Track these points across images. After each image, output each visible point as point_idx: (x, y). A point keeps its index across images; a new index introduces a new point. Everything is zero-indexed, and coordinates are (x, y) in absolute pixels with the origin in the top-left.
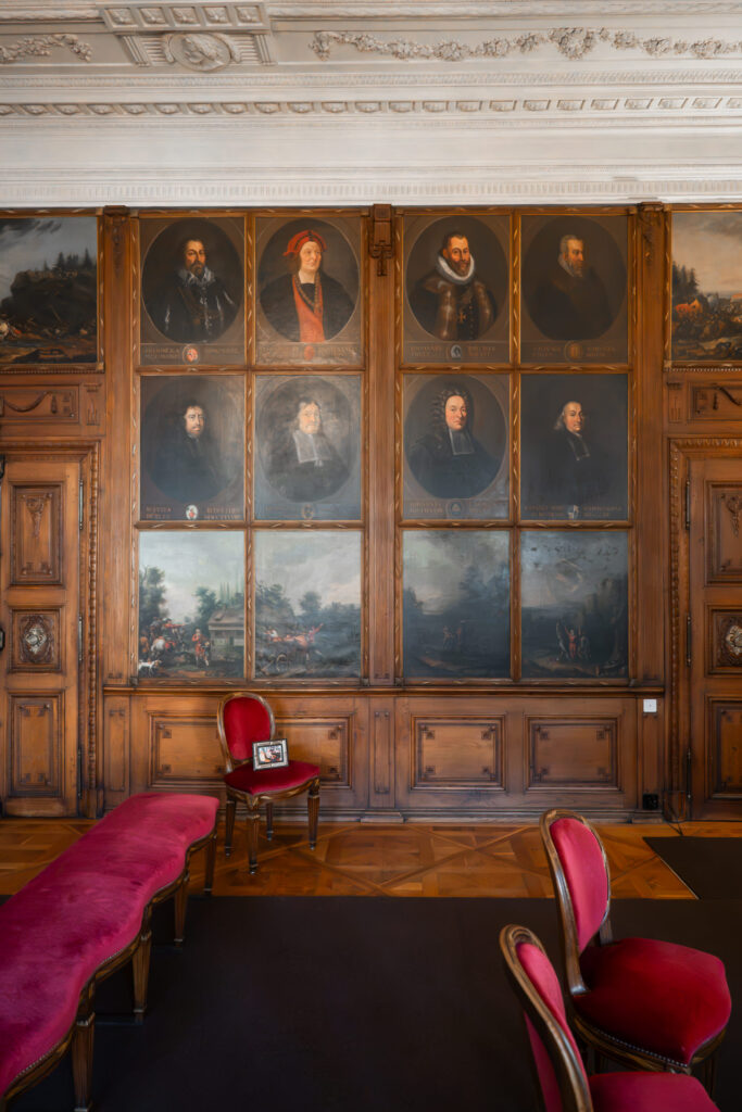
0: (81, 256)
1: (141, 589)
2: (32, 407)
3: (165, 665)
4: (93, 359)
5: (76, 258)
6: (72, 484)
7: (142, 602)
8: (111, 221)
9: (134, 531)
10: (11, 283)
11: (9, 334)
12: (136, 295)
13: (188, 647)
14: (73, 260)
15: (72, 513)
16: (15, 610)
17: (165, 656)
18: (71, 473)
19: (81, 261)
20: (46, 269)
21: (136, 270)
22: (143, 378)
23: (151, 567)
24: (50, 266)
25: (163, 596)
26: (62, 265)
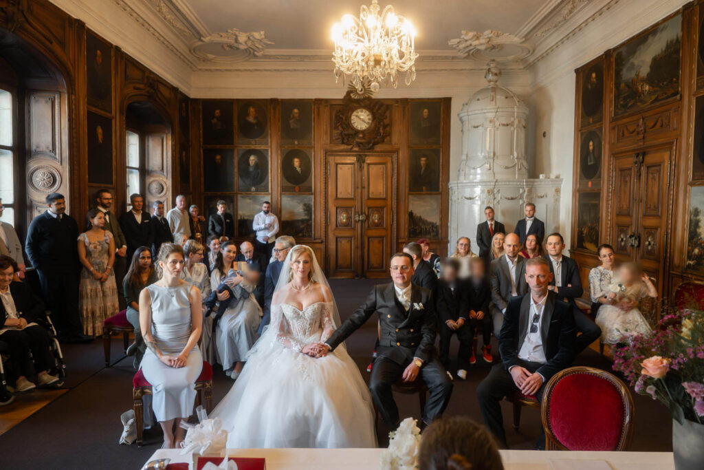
0: (675, 37)
1: (691, 221)
2: (655, 125)
3: (698, 264)
4: (677, 93)
5: (673, 40)
6: (667, 163)
7: (690, 227)
8: (686, 12)
9: (689, 187)
10: (649, 64)
11: (649, 91)
12: (696, 50)
14: (671, 42)
15: (666, 179)
17: (698, 258)
18: (666, 155)
19: (674, 42)
20: (662, 52)
21: (696, 37)
22: (697, 98)
23: (695, 207)
24: (664, 49)
25: (700, 224)
26: (668, 47)
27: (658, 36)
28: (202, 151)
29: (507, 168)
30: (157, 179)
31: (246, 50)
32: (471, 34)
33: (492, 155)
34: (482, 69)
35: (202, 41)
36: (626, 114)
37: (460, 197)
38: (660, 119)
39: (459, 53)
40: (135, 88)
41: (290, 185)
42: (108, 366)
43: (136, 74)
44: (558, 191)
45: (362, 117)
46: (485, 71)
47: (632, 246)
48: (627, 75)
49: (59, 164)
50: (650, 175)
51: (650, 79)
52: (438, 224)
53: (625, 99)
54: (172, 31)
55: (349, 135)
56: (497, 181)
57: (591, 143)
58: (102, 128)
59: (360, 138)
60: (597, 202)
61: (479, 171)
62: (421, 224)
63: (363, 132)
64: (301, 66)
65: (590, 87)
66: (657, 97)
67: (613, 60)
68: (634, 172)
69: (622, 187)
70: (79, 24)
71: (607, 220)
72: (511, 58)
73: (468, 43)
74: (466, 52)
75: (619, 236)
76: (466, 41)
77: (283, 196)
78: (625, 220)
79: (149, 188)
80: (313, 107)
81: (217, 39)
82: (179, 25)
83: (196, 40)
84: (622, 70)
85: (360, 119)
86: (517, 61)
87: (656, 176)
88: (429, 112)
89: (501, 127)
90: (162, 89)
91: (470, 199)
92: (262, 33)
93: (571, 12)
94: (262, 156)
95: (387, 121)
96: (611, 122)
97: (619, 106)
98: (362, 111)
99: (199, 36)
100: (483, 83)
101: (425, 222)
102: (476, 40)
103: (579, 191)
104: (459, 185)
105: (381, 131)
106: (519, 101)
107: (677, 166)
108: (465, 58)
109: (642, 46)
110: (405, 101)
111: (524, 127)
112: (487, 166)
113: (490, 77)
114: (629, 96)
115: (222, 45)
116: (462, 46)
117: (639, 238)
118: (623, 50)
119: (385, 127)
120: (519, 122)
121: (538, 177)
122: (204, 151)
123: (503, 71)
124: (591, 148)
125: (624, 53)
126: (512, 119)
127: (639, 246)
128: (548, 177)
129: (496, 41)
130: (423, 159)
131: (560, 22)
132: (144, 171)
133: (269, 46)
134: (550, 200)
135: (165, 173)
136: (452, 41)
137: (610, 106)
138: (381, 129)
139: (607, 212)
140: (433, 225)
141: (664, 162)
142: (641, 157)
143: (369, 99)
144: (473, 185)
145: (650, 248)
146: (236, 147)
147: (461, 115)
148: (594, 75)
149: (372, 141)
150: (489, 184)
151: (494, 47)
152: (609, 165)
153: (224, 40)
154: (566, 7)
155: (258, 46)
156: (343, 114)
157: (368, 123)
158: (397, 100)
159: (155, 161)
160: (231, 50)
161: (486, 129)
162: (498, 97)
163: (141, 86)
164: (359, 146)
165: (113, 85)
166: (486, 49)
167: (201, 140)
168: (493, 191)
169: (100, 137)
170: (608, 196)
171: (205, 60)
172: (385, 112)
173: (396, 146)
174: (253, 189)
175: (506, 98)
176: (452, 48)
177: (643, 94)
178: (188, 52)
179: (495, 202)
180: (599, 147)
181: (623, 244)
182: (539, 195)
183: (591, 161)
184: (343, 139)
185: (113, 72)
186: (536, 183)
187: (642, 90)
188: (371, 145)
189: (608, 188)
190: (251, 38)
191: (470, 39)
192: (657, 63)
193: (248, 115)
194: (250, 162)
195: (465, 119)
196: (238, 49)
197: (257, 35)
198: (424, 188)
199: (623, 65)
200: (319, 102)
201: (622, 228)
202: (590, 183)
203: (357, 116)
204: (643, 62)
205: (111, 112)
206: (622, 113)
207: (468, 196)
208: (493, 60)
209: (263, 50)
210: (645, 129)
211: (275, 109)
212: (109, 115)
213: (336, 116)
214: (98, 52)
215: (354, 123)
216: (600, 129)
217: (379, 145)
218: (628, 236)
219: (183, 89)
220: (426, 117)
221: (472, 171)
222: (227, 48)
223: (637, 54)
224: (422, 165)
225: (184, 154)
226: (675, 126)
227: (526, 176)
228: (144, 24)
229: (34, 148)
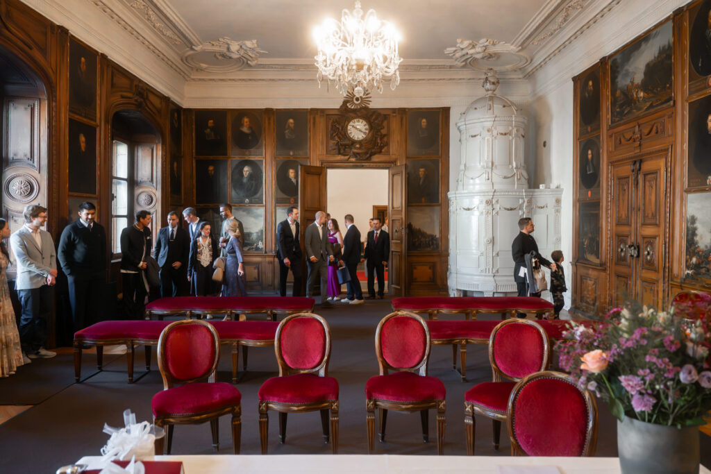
0: (666, 43)
1: (688, 228)
2: (650, 132)
3: (696, 273)
4: (670, 99)
6: (663, 170)
7: (687, 236)
8: (677, 18)
9: (685, 194)
10: (643, 71)
11: (644, 97)
13: (706, 264)
14: (664, 47)
15: (663, 186)
16: (644, 237)
17: (697, 267)
18: (662, 163)
19: (667, 47)
20: (655, 57)
21: (687, 43)
22: (690, 104)
23: (692, 215)
24: (656, 55)
25: (697, 232)
26: (660, 53)
27: (651, 42)
28: (194, 161)
29: (505, 178)
30: (146, 190)
31: (239, 58)
32: (466, 43)
33: (490, 164)
34: (480, 79)
35: (193, 50)
36: (622, 122)
37: (458, 208)
38: (655, 125)
39: (457, 63)
40: (122, 97)
41: (285, 196)
42: (78, 381)
43: (124, 82)
44: (558, 201)
45: (358, 127)
46: (482, 81)
47: (632, 256)
48: (623, 82)
49: (37, 172)
50: (647, 183)
51: (645, 86)
52: (438, 236)
53: (621, 106)
54: (162, 40)
55: (345, 145)
56: (495, 191)
57: (590, 152)
58: (85, 136)
59: (358, 148)
60: (596, 212)
61: (477, 181)
62: (420, 237)
63: (360, 142)
64: (295, 75)
65: (587, 95)
66: (652, 104)
67: (608, 67)
68: (631, 181)
69: (621, 195)
70: (62, 31)
71: (607, 230)
72: (509, 67)
73: (464, 52)
74: (463, 62)
75: (618, 246)
76: (462, 49)
77: (277, 208)
78: (625, 229)
79: (137, 199)
80: (309, 117)
81: (208, 47)
82: (169, 33)
83: (188, 49)
84: (616, 77)
85: (357, 129)
86: (516, 71)
87: (653, 183)
88: (428, 122)
89: (500, 136)
90: (152, 98)
91: (469, 209)
92: (255, 41)
93: (565, 20)
94: (256, 167)
95: (384, 131)
96: (608, 130)
97: (615, 114)
98: (359, 121)
99: (190, 45)
100: (481, 92)
101: (423, 234)
102: (472, 48)
103: (579, 200)
104: (457, 195)
105: (379, 141)
106: (516, 111)
107: (673, 173)
108: (464, 67)
109: (636, 53)
110: (402, 112)
111: (523, 137)
112: (485, 176)
113: (488, 86)
114: (625, 102)
115: (214, 54)
116: (458, 55)
117: (638, 248)
118: (618, 57)
119: (382, 137)
120: (517, 131)
121: (538, 188)
122: (197, 161)
123: (500, 81)
124: (590, 156)
125: (619, 61)
126: (510, 128)
127: (638, 256)
128: (548, 187)
129: (492, 50)
130: (422, 170)
131: (555, 30)
132: (132, 182)
133: (262, 55)
134: (550, 210)
135: (154, 184)
136: (448, 49)
137: (607, 114)
138: (379, 139)
139: (607, 222)
140: (433, 238)
141: (660, 170)
142: (638, 165)
143: (366, 108)
144: (471, 195)
145: (649, 258)
146: (230, 158)
147: (458, 125)
148: (591, 83)
149: (369, 152)
150: (486, 194)
151: (490, 56)
152: (608, 174)
153: (216, 49)
154: (560, 15)
155: (250, 54)
156: (339, 124)
157: (365, 133)
158: (394, 110)
159: (144, 171)
160: (224, 58)
161: (484, 139)
162: (495, 106)
163: (129, 95)
164: (356, 157)
165: (98, 92)
166: (483, 58)
167: (194, 151)
168: (491, 202)
169: (83, 145)
170: (607, 206)
171: (199, 70)
172: (383, 121)
173: (393, 157)
174: (247, 200)
175: (504, 106)
176: (447, 57)
177: (638, 100)
178: (180, 61)
179: (494, 213)
180: (597, 156)
181: (623, 254)
182: (539, 205)
183: (590, 170)
184: (339, 150)
185: (98, 80)
186: (536, 194)
187: (637, 97)
188: (368, 155)
189: (607, 197)
190: (243, 47)
191: (467, 47)
192: (651, 69)
193: (242, 125)
194: (244, 173)
195: (462, 128)
196: (230, 58)
197: (249, 44)
198: (423, 199)
199: (618, 72)
200: (314, 111)
201: (621, 238)
202: (589, 193)
203: (353, 126)
204: (638, 68)
205: (95, 121)
206: (619, 121)
207: (466, 207)
208: (491, 69)
209: (256, 59)
210: (641, 136)
211: (269, 119)
212: (93, 123)
213: (332, 126)
214: (83, 59)
215: (351, 133)
216: (598, 137)
217: (377, 156)
218: (627, 246)
219: (175, 98)
220: (424, 127)
221: (471, 181)
222: (220, 58)
223: (631, 60)
224: (421, 176)
225: (175, 164)
226: (670, 133)
227: (526, 186)
228: (133, 32)
229: (11, 156)
